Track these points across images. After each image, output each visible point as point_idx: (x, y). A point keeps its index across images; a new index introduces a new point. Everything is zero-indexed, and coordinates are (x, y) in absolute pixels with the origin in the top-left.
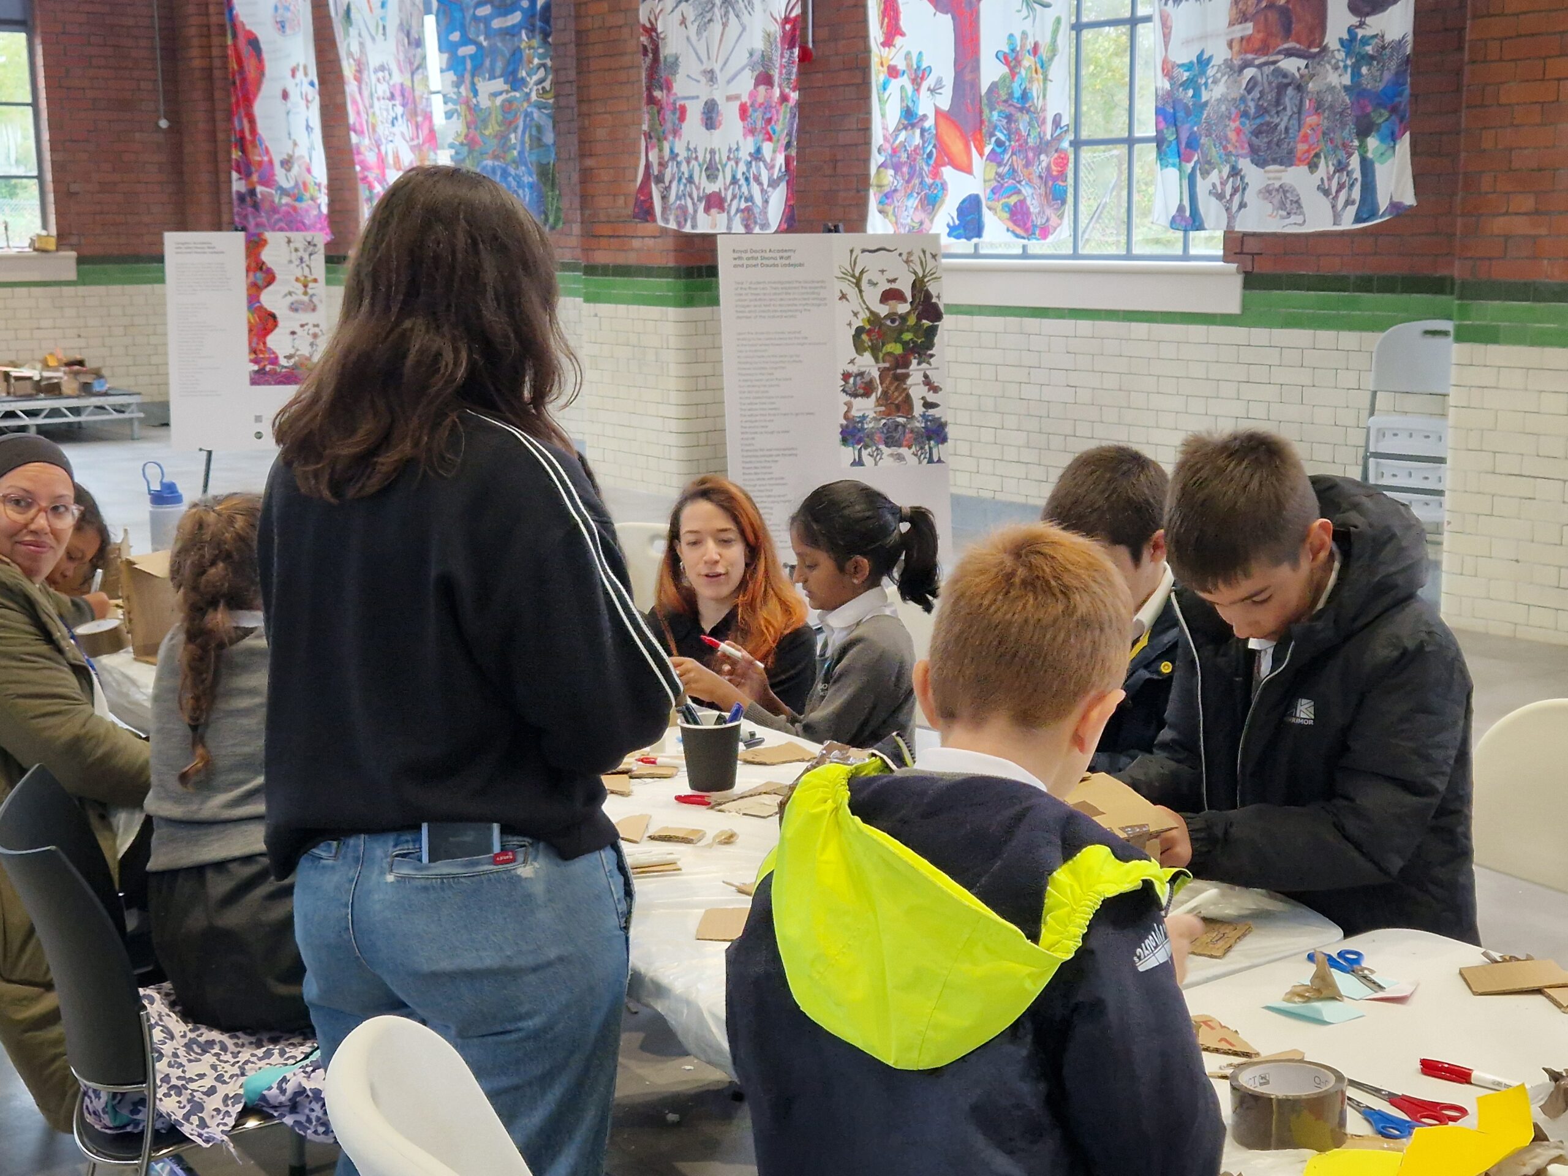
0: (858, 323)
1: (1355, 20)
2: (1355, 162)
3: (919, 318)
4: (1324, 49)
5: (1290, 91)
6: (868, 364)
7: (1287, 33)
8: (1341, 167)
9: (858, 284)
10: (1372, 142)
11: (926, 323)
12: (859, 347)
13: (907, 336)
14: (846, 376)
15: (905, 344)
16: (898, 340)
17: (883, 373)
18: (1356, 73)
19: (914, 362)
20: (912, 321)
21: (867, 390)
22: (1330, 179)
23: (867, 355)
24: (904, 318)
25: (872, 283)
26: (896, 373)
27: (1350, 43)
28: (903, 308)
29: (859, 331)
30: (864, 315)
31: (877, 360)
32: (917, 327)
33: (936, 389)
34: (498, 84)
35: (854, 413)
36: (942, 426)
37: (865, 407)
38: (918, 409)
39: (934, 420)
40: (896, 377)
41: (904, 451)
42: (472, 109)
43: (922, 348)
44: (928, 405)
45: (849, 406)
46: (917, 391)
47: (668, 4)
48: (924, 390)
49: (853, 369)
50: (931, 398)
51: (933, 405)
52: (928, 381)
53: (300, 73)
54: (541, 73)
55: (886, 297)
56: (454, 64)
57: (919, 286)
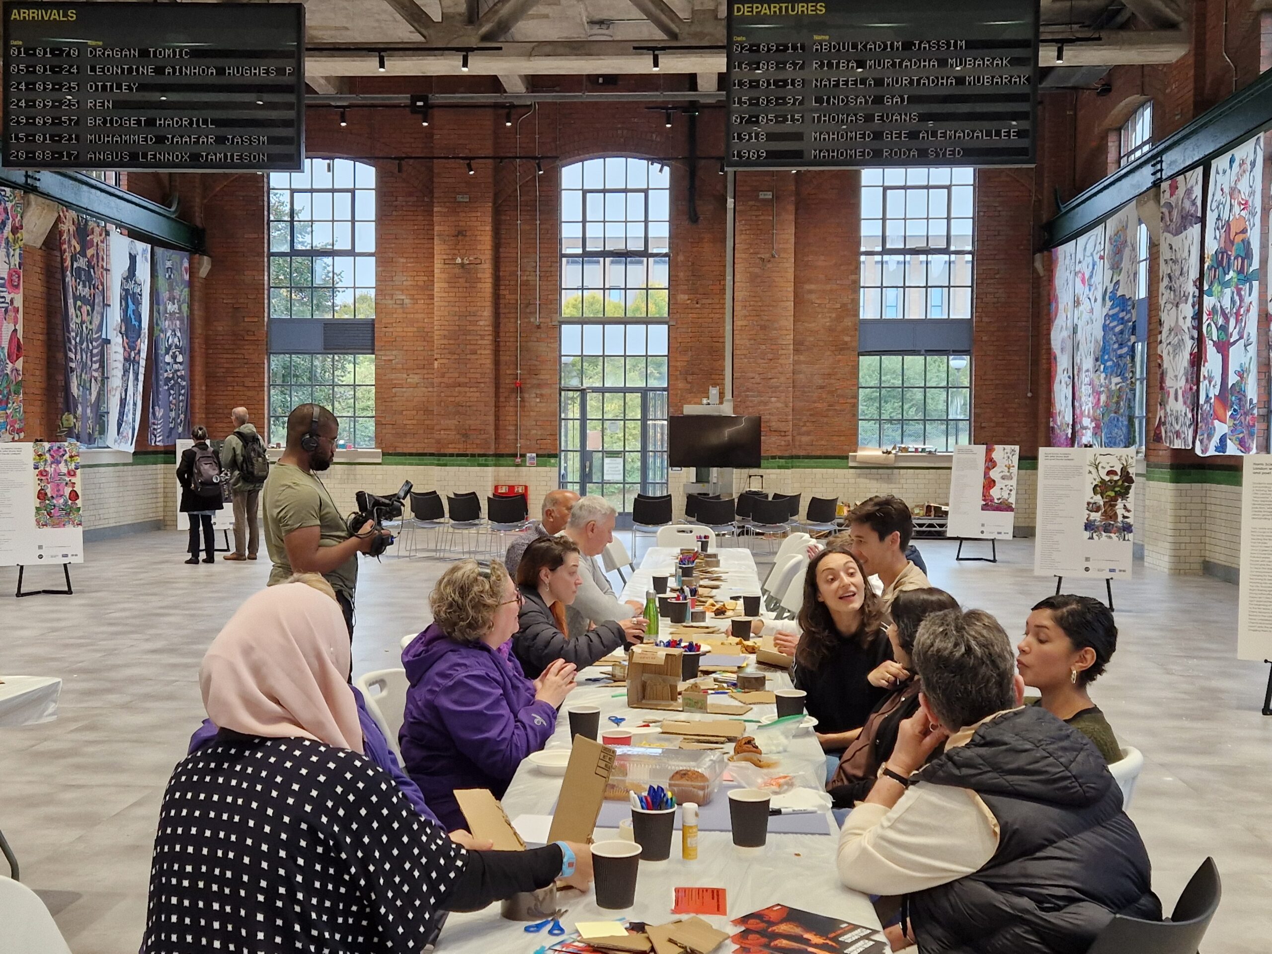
0: (1095, 483)
3: (1123, 482)
6: (1098, 499)
9: (1097, 468)
11: (1126, 484)
12: (1095, 493)
13: (1117, 489)
14: (1088, 504)
15: (1116, 492)
16: (1112, 490)
17: (1105, 503)
19: (1120, 500)
20: (1120, 483)
21: (1097, 510)
23: (1099, 496)
24: (1116, 482)
25: (1103, 467)
26: (1111, 504)
28: (1116, 478)
29: (1096, 486)
30: (1098, 480)
31: (1103, 498)
32: (1122, 486)
33: (1129, 511)
34: (1118, 379)
35: (1091, 518)
36: (1130, 526)
37: (1096, 516)
38: (1120, 518)
39: (1127, 523)
40: (1111, 505)
41: (1112, 535)
42: (1109, 390)
43: (1124, 493)
44: (1124, 517)
45: (1089, 515)
46: (1120, 511)
47: (1165, 345)
48: (1124, 512)
49: (1092, 501)
50: (1126, 514)
51: (1127, 517)
52: (1125, 507)
53: (1065, 372)
54: (1131, 375)
55: (1109, 473)
56: (1105, 369)
57: (1124, 469)
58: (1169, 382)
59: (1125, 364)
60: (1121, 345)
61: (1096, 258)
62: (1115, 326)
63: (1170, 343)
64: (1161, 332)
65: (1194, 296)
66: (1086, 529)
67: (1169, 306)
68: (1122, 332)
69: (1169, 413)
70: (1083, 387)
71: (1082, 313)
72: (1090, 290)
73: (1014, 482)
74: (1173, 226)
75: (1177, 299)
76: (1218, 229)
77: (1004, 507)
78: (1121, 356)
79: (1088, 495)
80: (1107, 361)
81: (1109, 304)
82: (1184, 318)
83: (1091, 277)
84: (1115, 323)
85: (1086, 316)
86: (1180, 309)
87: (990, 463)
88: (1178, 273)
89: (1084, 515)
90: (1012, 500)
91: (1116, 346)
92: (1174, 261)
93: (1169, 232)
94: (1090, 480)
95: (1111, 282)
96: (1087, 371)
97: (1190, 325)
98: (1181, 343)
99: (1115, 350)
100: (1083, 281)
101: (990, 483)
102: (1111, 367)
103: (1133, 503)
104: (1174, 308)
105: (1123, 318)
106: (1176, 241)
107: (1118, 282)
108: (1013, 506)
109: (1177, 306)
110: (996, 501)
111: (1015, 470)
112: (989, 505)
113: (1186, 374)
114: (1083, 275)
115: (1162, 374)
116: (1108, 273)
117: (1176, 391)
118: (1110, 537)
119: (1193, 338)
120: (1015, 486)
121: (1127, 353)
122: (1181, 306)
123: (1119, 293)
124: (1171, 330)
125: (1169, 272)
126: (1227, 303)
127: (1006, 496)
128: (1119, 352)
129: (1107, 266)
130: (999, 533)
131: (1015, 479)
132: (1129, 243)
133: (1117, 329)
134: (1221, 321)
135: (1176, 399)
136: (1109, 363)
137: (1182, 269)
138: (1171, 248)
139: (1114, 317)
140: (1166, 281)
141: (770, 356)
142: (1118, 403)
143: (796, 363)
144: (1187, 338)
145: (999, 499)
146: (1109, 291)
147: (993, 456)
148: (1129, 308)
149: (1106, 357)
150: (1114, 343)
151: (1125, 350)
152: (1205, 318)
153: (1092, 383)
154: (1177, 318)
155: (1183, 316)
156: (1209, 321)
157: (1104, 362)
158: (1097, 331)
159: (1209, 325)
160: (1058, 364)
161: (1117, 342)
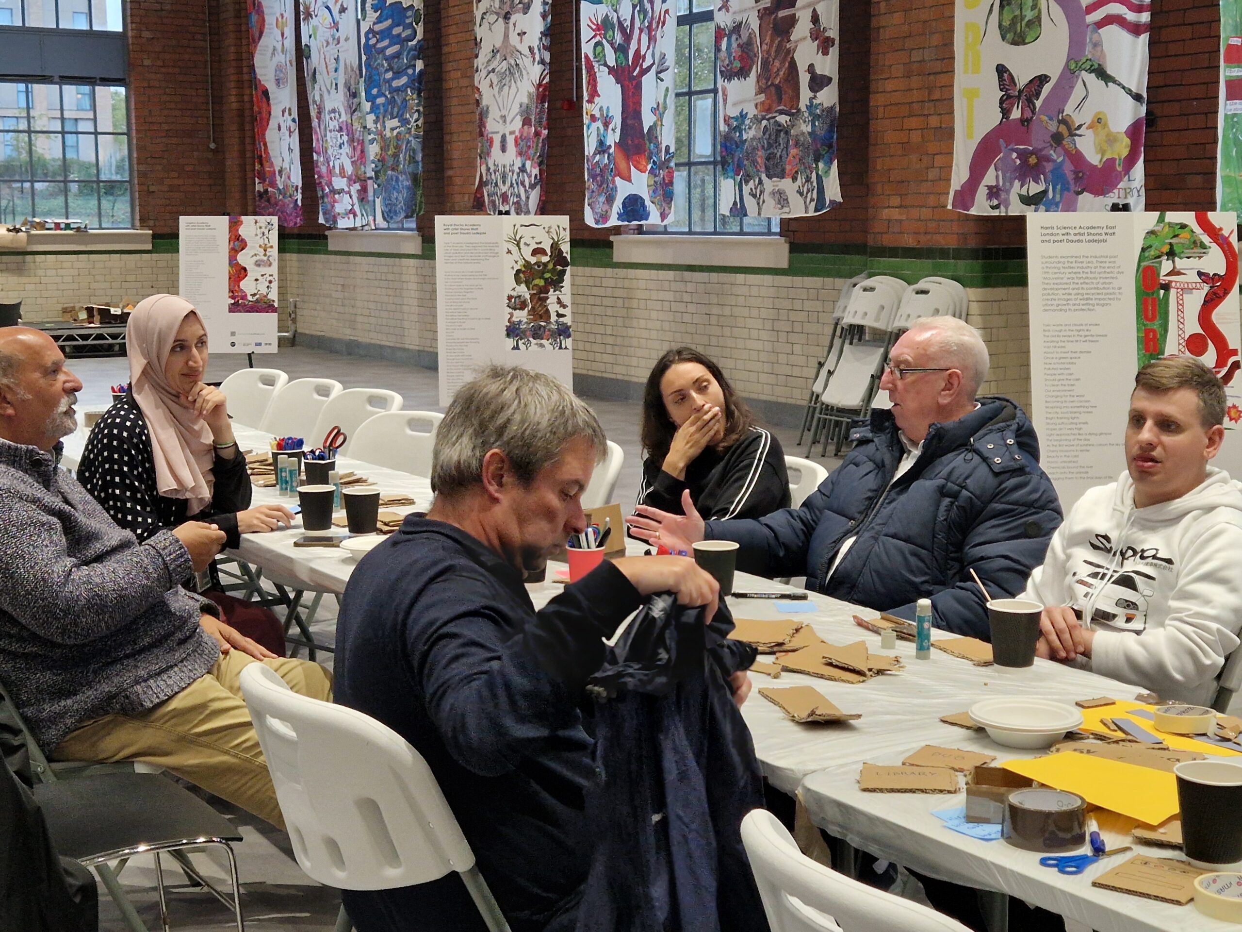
0: (517, 267)
1: (811, 95)
2: (814, 175)
3: (555, 266)
4: (799, 110)
5: (782, 134)
6: (523, 291)
7: (780, 100)
8: (808, 180)
9: (518, 245)
10: (821, 165)
11: (559, 268)
12: (518, 281)
13: (547, 275)
14: (510, 298)
15: (546, 280)
16: (541, 277)
17: (532, 296)
18: (813, 125)
19: (552, 290)
20: (550, 266)
21: (522, 306)
22: (803, 186)
23: (523, 286)
24: (545, 265)
25: (526, 244)
26: (540, 297)
27: (810, 107)
28: (545, 259)
29: (518, 271)
30: (521, 262)
31: (529, 289)
32: (554, 270)
33: (564, 307)
34: (395, 122)
35: (514, 319)
36: (568, 328)
37: (521, 316)
38: (554, 318)
39: (563, 324)
40: (540, 299)
41: (544, 342)
42: (383, 137)
43: (556, 282)
44: (559, 315)
45: (512, 315)
46: (553, 307)
47: (483, 73)
48: (557, 307)
49: (514, 294)
50: (562, 311)
51: (563, 316)
52: (559, 301)
53: (286, 114)
54: (416, 116)
55: (535, 252)
56: (374, 109)
57: (555, 246)
58: (492, 125)
59: (405, 101)
60: (398, 74)
62: (387, 47)
63: (493, 70)
64: (477, 56)
66: (508, 335)
67: (492, 18)
68: (397, 55)
69: (492, 168)
71: (316, 28)
73: (274, 270)
75: (507, 8)
77: (262, 306)
78: (398, 90)
79: (509, 285)
80: (376, 96)
82: (522, 34)
84: (387, 42)
85: (324, 33)
86: (512, 21)
87: (238, 243)
89: (504, 315)
90: (274, 296)
91: (389, 75)
94: (510, 264)
96: (334, 111)
97: (535, 43)
99: (389, 82)
101: (239, 273)
102: (384, 105)
103: (569, 295)
104: (500, 20)
105: (399, 35)
108: (276, 305)
109: (507, 17)
110: (250, 298)
111: (274, 252)
112: (240, 304)
113: (524, 112)
115: (481, 114)
117: (504, 138)
118: (542, 346)
119: (542, 62)
120: (276, 276)
121: (406, 86)
122: (516, 17)
124: (494, 52)
127: (264, 291)
128: (395, 84)
130: (260, 344)
131: (275, 265)
133: (390, 51)
134: (619, 38)
135: (503, 149)
136: (380, 100)
139: (384, 34)
142: (396, 156)
144: (530, 62)
145: (254, 295)
147: (240, 233)
148: (408, 21)
149: (375, 91)
150: (387, 71)
151: (404, 80)
152: (586, 33)
153: (346, 129)
154: (506, 36)
155: (518, 31)
156: (598, 38)
157: (370, 98)
158: (350, 54)
159: (597, 44)
160: (271, 101)
161: (391, 68)
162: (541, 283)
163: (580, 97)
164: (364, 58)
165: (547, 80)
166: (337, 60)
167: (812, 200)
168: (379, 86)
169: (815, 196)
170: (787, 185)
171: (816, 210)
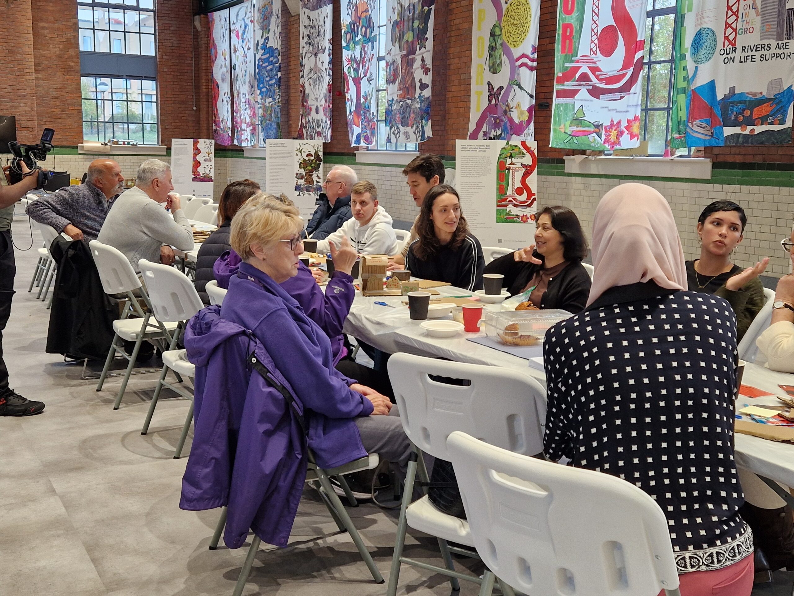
0: (300, 161)
2: (420, 126)
3: (316, 161)
4: (415, 98)
6: (302, 171)
7: (408, 93)
8: (418, 127)
9: (301, 152)
10: (424, 121)
11: (318, 162)
12: (300, 168)
13: (313, 165)
14: (296, 174)
15: (312, 167)
16: (310, 166)
17: (306, 174)
18: (421, 104)
19: (314, 172)
20: (314, 161)
21: (302, 178)
22: (416, 130)
23: (303, 170)
24: (312, 161)
25: (304, 152)
26: (310, 174)
27: (420, 97)
28: (312, 158)
29: (301, 163)
30: (302, 159)
31: (305, 170)
32: (315, 163)
33: (320, 178)
34: (271, 100)
35: (298, 183)
37: (301, 182)
38: (315, 183)
40: (309, 175)
41: (309, 193)
42: (264, 106)
43: (317, 168)
44: (318, 182)
45: (297, 181)
46: (315, 179)
47: (306, 79)
48: (317, 178)
49: (299, 172)
50: (318, 180)
52: (318, 176)
53: (226, 95)
54: (278, 97)
55: (308, 155)
56: (261, 93)
57: (316, 153)
59: (274, 90)
60: (271, 79)
61: (248, 22)
62: (267, 66)
63: (310, 78)
64: (303, 71)
65: (329, 49)
66: (296, 190)
67: (309, 55)
68: (271, 70)
69: (311, 121)
70: (241, 104)
71: (238, 56)
72: (243, 42)
73: (212, 163)
74: (310, 5)
75: (316, 51)
76: (350, 8)
77: (207, 179)
78: (271, 85)
79: (297, 169)
80: (262, 88)
81: (261, 52)
82: (322, 63)
83: (244, 33)
84: (267, 64)
85: (241, 59)
86: (318, 57)
87: (197, 151)
88: (315, 34)
89: (294, 181)
90: (212, 174)
91: (268, 79)
92: (312, 27)
93: (307, 8)
94: (297, 160)
95: (262, 37)
96: (244, 94)
97: (327, 67)
98: (320, 78)
99: (268, 81)
100: (238, 36)
101: (197, 164)
102: (265, 92)
103: (322, 173)
104: (313, 56)
105: (272, 61)
106: (314, 14)
107: (267, 38)
108: (213, 178)
109: (316, 55)
111: (213, 155)
112: (197, 178)
113: (325, 97)
114: (237, 32)
115: (304, 97)
116: (259, 33)
117: (317, 107)
118: (309, 196)
119: (329, 75)
120: (213, 166)
121: (275, 83)
122: (319, 55)
123: (268, 46)
124: (310, 70)
125: (308, 33)
126: (358, 55)
127: (208, 172)
128: (271, 82)
129: (257, 27)
130: (205, 196)
131: (213, 161)
132: (274, 13)
133: (268, 68)
134: (355, 66)
135: (317, 112)
136: (264, 90)
137: (319, 32)
138: (309, 18)
139: (266, 60)
140: (306, 39)
141: (18, 73)
142: (270, 114)
143: (37, 79)
144: (325, 75)
145: (203, 174)
146: (260, 43)
147: (198, 146)
148: (275, 55)
149: (261, 86)
150: (267, 77)
151: (274, 81)
152: (345, 63)
153: (248, 102)
154: (316, 63)
155: (321, 61)
156: (349, 65)
157: (260, 89)
158: (251, 68)
159: (349, 68)
160: (220, 89)
161: (269, 76)
162: (310, 168)
163: (344, 90)
164: (257, 70)
165: (331, 83)
166: (246, 71)
167: (419, 136)
168: (263, 83)
169: (421, 134)
170: (409, 129)
171: (421, 140)
